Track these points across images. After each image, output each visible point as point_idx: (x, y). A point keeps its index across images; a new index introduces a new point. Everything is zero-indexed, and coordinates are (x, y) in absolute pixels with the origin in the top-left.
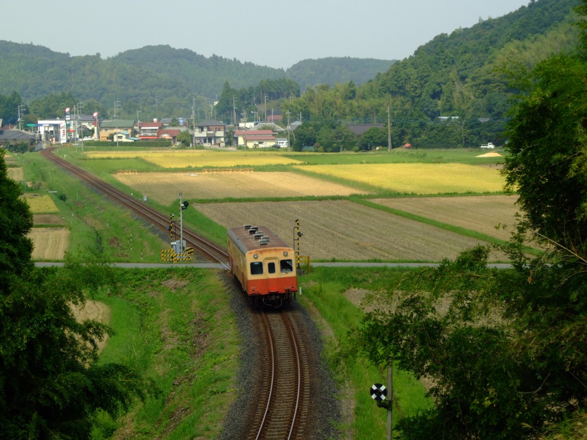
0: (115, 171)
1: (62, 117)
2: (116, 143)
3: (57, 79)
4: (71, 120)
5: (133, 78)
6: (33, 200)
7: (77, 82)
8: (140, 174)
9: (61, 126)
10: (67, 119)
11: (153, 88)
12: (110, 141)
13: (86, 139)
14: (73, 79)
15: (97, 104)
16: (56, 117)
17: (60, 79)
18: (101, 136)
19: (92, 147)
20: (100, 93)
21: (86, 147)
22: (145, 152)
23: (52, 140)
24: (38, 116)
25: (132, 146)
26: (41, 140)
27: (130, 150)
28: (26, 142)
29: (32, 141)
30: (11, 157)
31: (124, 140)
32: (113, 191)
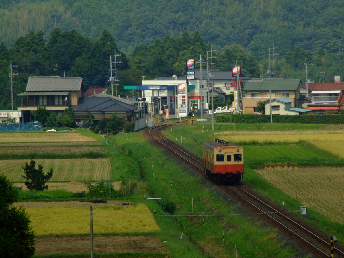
0: (260, 165)
1: (182, 74)
2: (269, 117)
3: (179, 12)
4: (195, 79)
5: (304, 8)
6: (119, 211)
7: (211, 16)
8: (301, 169)
9: (180, 88)
10: (189, 77)
11: (338, 24)
12: (259, 113)
13: (219, 110)
14: (204, 11)
15: (241, 51)
16: (172, 75)
17: (182, 11)
18: (244, 105)
19: (228, 124)
20: (249, 34)
21: (219, 124)
22: (317, 131)
23: (165, 113)
24: (143, 73)
25: (295, 122)
26: (146, 112)
27: (293, 129)
28: (120, 115)
29: (130, 114)
30: (95, 140)
31: (282, 112)
32: (251, 197)
